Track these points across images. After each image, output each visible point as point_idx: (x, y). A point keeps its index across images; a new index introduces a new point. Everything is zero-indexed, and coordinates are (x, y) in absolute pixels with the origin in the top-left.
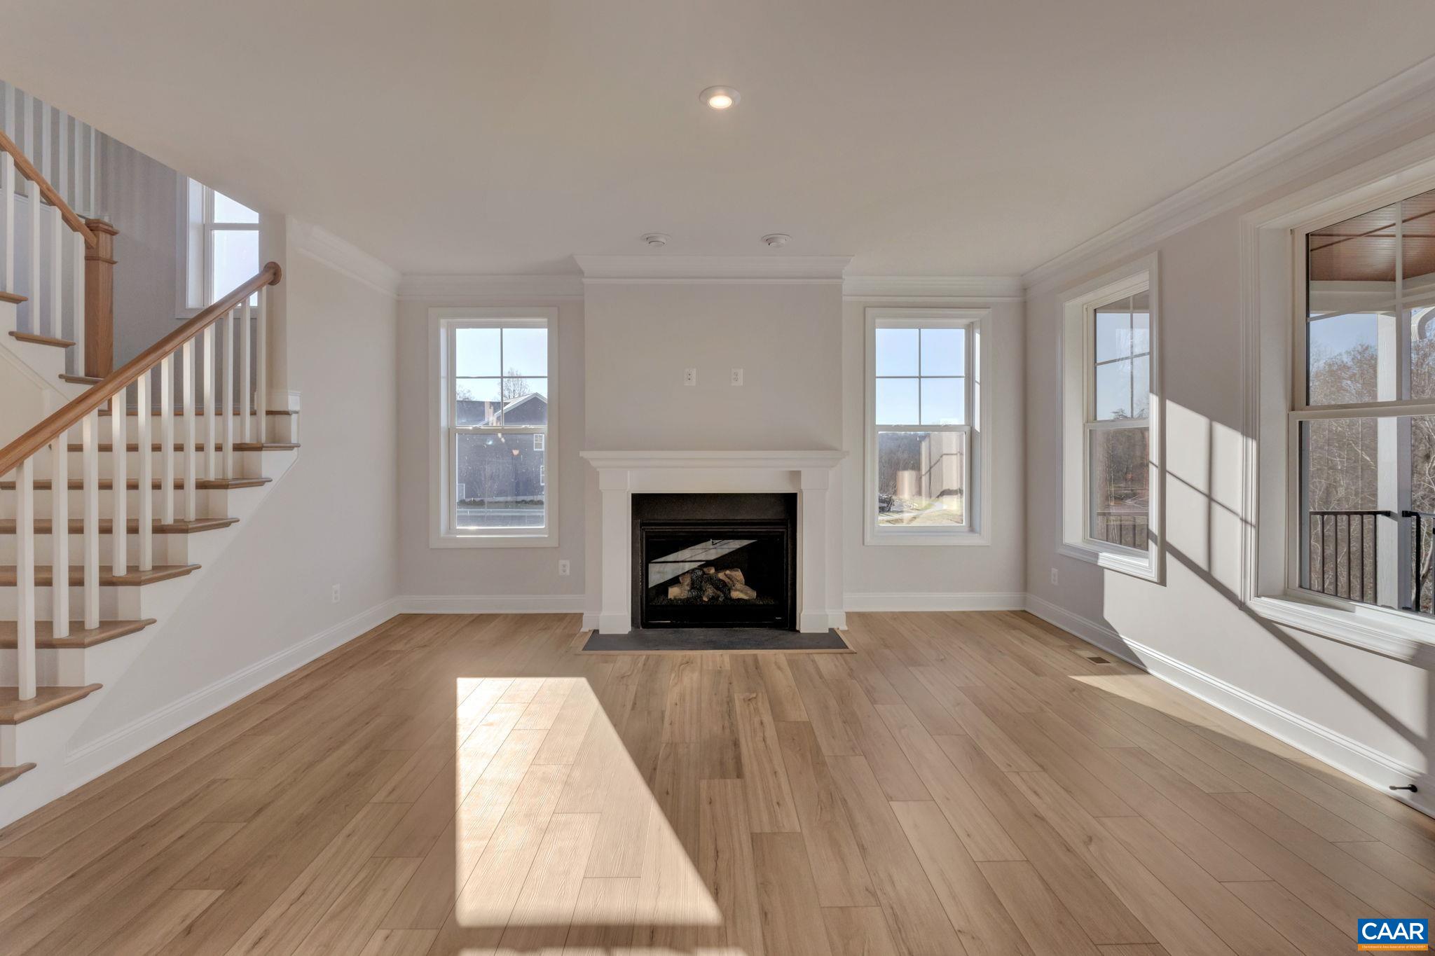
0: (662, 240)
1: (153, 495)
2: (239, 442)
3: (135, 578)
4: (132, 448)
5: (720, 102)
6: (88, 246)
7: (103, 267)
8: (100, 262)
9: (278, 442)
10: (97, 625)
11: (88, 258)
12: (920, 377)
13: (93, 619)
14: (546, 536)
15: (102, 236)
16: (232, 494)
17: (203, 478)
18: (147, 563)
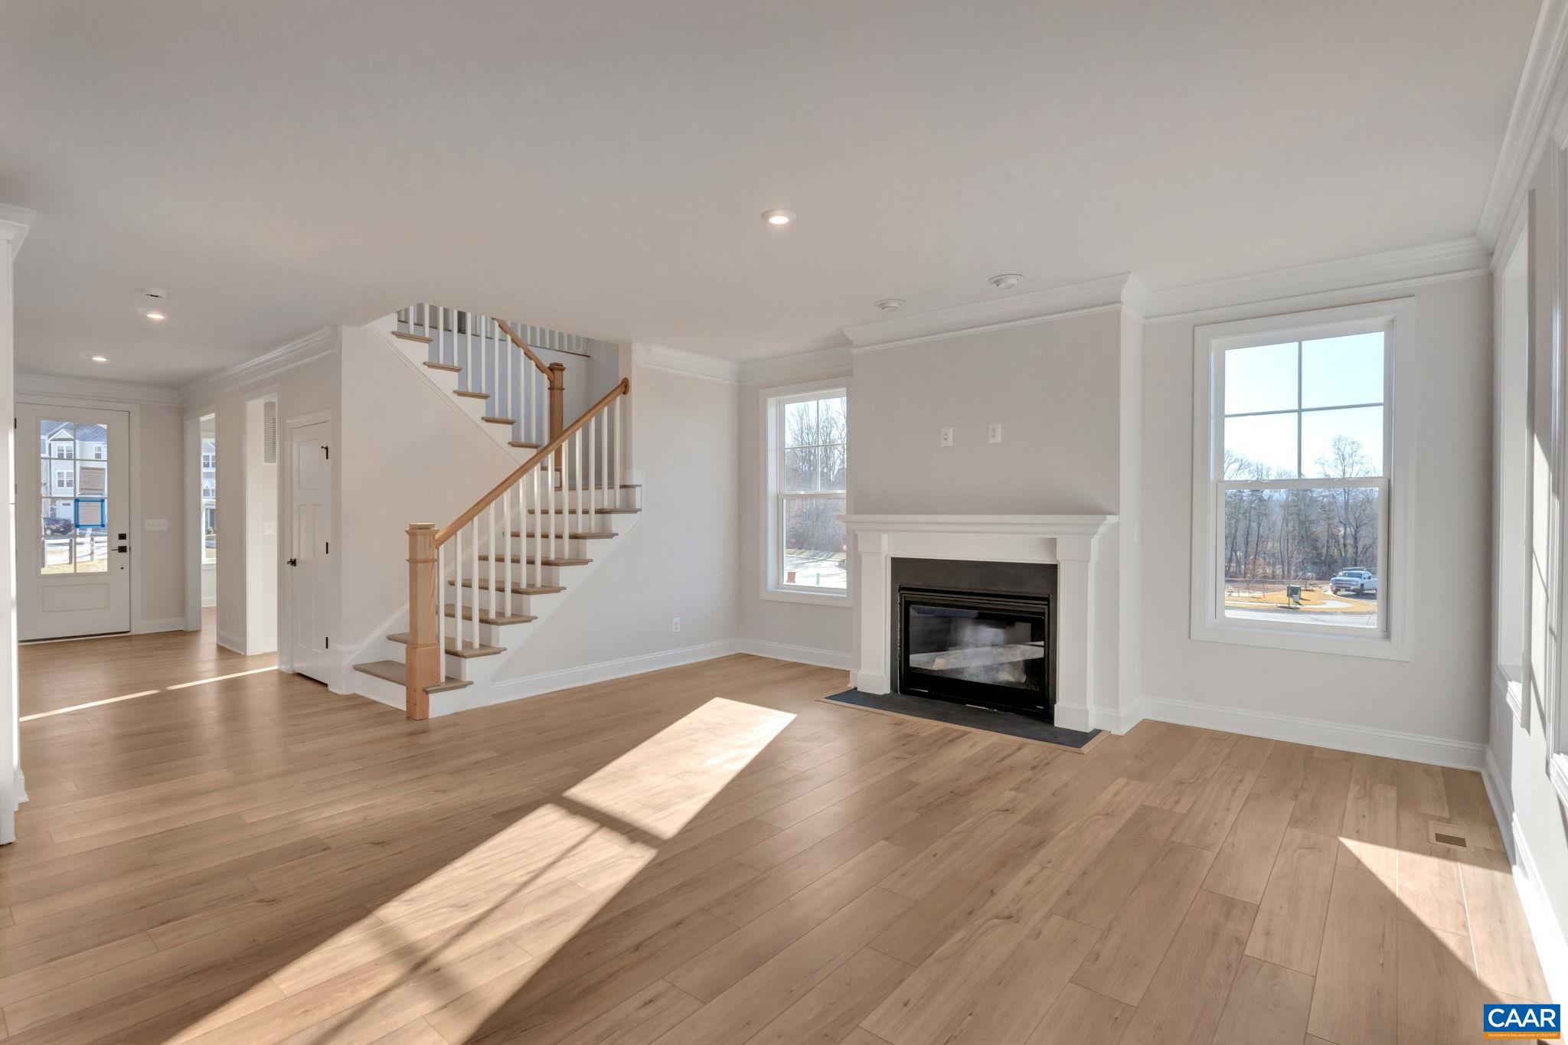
0: (893, 304)
1: (527, 540)
2: (601, 508)
3: (531, 590)
4: (545, 512)
5: (779, 220)
6: (551, 382)
7: (556, 392)
8: (555, 391)
9: (629, 508)
10: (510, 615)
11: (551, 389)
12: (1300, 411)
13: (508, 612)
14: (845, 596)
15: (556, 372)
16: (589, 543)
17: (574, 531)
18: (539, 583)
